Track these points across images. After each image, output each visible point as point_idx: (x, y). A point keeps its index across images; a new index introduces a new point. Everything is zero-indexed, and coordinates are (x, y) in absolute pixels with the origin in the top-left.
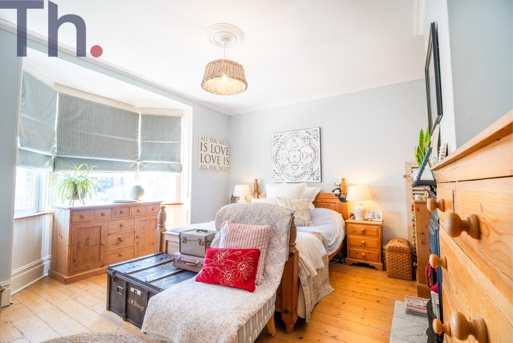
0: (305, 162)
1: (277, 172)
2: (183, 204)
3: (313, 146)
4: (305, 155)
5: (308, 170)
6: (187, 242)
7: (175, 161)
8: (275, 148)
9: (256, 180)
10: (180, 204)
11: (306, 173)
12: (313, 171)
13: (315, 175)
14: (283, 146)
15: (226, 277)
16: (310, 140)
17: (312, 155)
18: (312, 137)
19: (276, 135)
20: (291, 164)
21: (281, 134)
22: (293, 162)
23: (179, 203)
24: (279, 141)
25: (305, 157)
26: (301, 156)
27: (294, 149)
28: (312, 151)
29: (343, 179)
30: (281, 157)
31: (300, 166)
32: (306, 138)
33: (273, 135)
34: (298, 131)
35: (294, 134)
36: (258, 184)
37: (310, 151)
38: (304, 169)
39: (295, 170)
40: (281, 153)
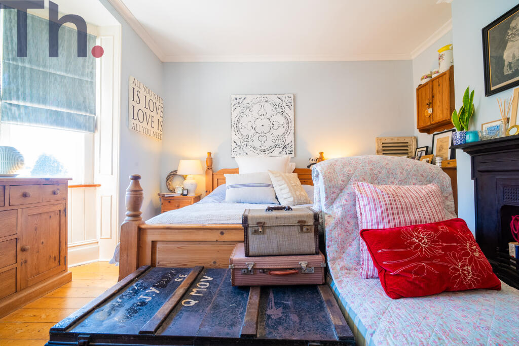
0: (276, 133)
1: (239, 144)
2: (100, 185)
3: (286, 114)
4: (276, 125)
5: (280, 142)
6: (267, 230)
7: (84, 110)
8: (236, 114)
9: (210, 154)
10: (95, 186)
11: (278, 146)
12: (286, 144)
13: (288, 149)
14: (247, 112)
15: (465, 274)
16: (283, 107)
17: (285, 125)
18: (284, 104)
19: (238, 97)
20: (258, 135)
21: (244, 96)
22: (260, 132)
23: (92, 184)
24: (242, 106)
25: (276, 127)
26: (271, 126)
27: (262, 117)
28: (284, 120)
29: (321, 153)
30: (244, 125)
31: (270, 137)
32: (277, 104)
33: (233, 97)
34: (267, 96)
35: (262, 99)
36: (212, 159)
37: (282, 120)
38: (274, 141)
39: (263, 142)
40: (244, 120)
